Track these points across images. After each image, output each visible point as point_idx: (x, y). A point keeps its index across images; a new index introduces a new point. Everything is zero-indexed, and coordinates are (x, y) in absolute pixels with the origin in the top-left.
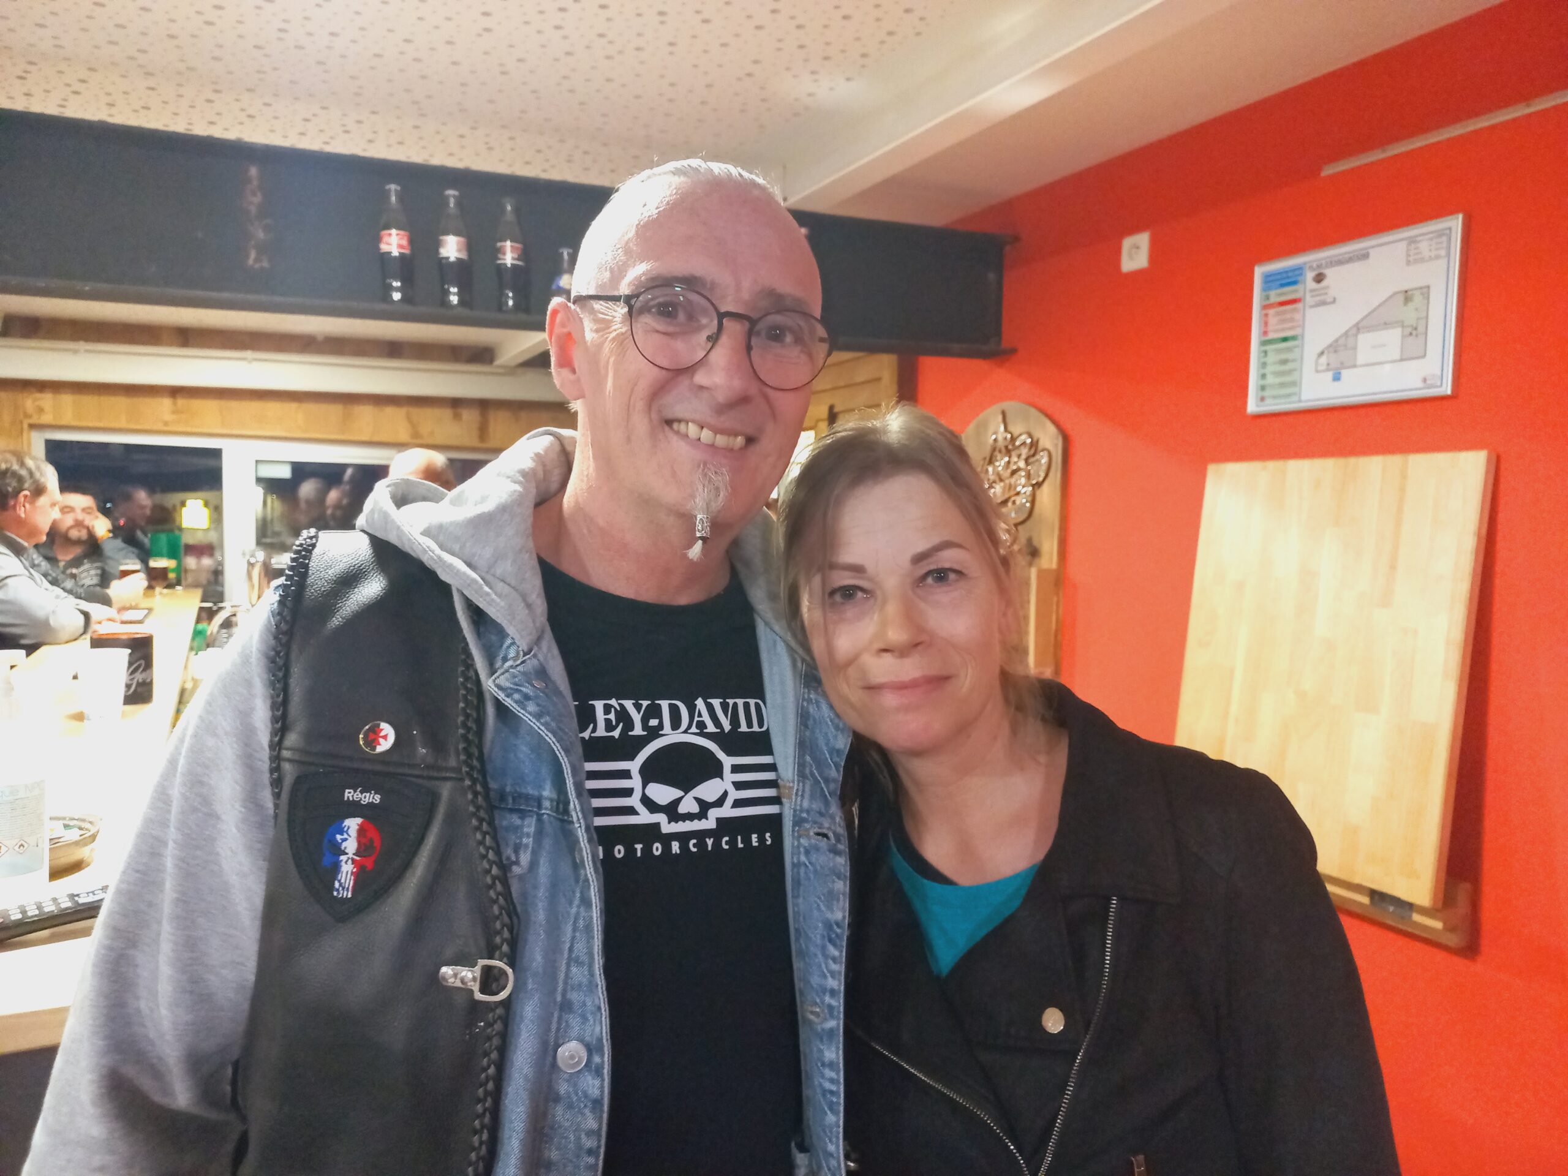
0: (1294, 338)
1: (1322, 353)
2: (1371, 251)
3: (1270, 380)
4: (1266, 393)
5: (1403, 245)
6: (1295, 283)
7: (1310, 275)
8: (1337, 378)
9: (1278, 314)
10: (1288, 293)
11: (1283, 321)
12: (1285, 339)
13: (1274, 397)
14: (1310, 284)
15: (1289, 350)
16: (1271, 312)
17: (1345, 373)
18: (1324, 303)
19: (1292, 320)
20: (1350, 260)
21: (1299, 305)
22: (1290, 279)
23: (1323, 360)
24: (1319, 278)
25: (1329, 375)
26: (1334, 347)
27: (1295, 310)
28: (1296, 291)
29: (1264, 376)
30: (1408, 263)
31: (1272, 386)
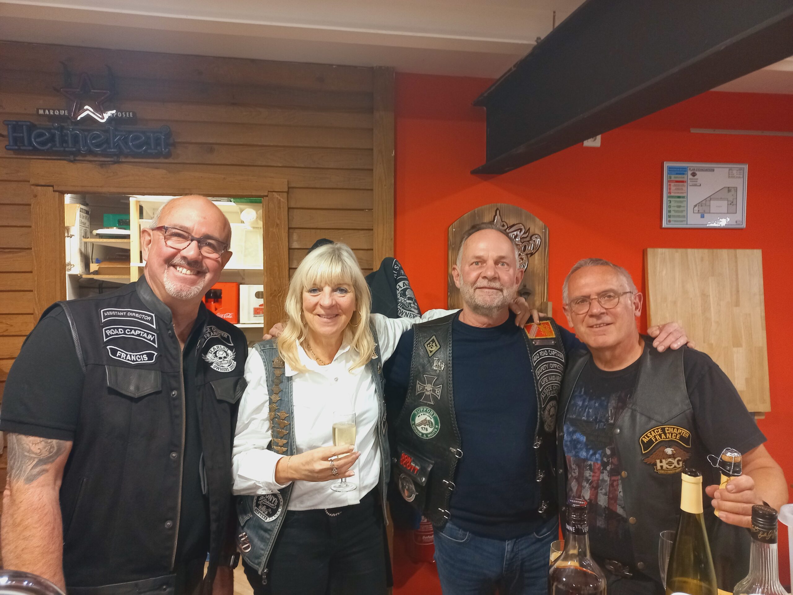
0: (683, 197)
1: (695, 206)
2: (715, 169)
3: (673, 213)
4: (671, 219)
5: (728, 169)
6: (683, 174)
7: (690, 173)
8: (703, 216)
9: (675, 185)
10: (679, 178)
11: (678, 189)
12: (679, 197)
13: (675, 221)
14: (690, 177)
15: (681, 202)
16: (672, 184)
17: (705, 215)
18: (696, 185)
19: (682, 189)
20: (707, 170)
21: (685, 184)
22: (682, 171)
23: (696, 208)
24: (694, 174)
25: (699, 215)
26: (700, 204)
27: (684, 186)
28: (684, 177)
29: (670, 211)
30: (729, 177)
31: (674, 216)
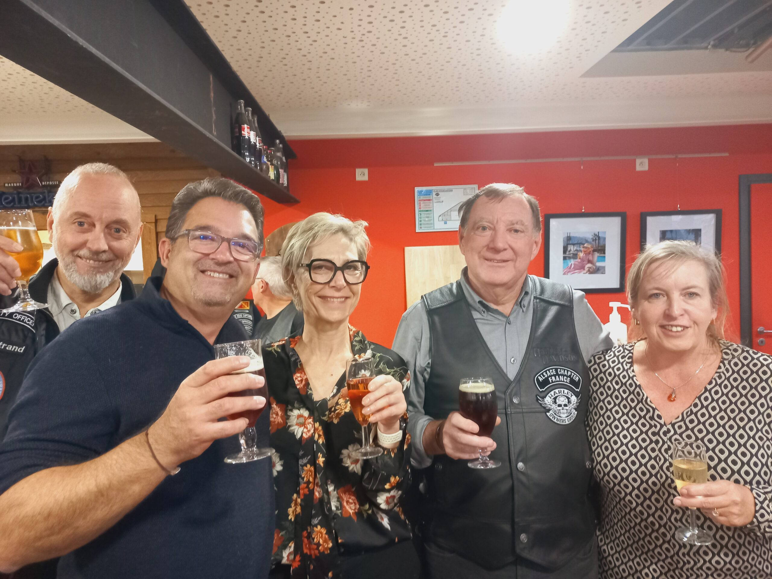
0: (430, 211)
1: (440, 216)
2: (453, 190)
3: (422, 222)
4: (422, 226)
5: (463, 189)
6: (430, 195)
7: (434, 194)
8: (446, 223)
9: (423, 203)
10: (427, 197)
11: (426, 205)
12: (427, 211)
13: (425, 227)
14: (434, 196)
15: (429, 214)
16: (422, 202)
17: (448, 222)
18: (440, 202)
19: (429, 205)
20: (447, 191)
21: (432, 201)
22: (429, 193)
23: (441, 217)
24: (437, 195)
25: (443, 222)
26: (443, 214)
27: (430, 203)
28: (430, 197)
29: (421, 221)
30: (464, 195)
31: (424, 224)
